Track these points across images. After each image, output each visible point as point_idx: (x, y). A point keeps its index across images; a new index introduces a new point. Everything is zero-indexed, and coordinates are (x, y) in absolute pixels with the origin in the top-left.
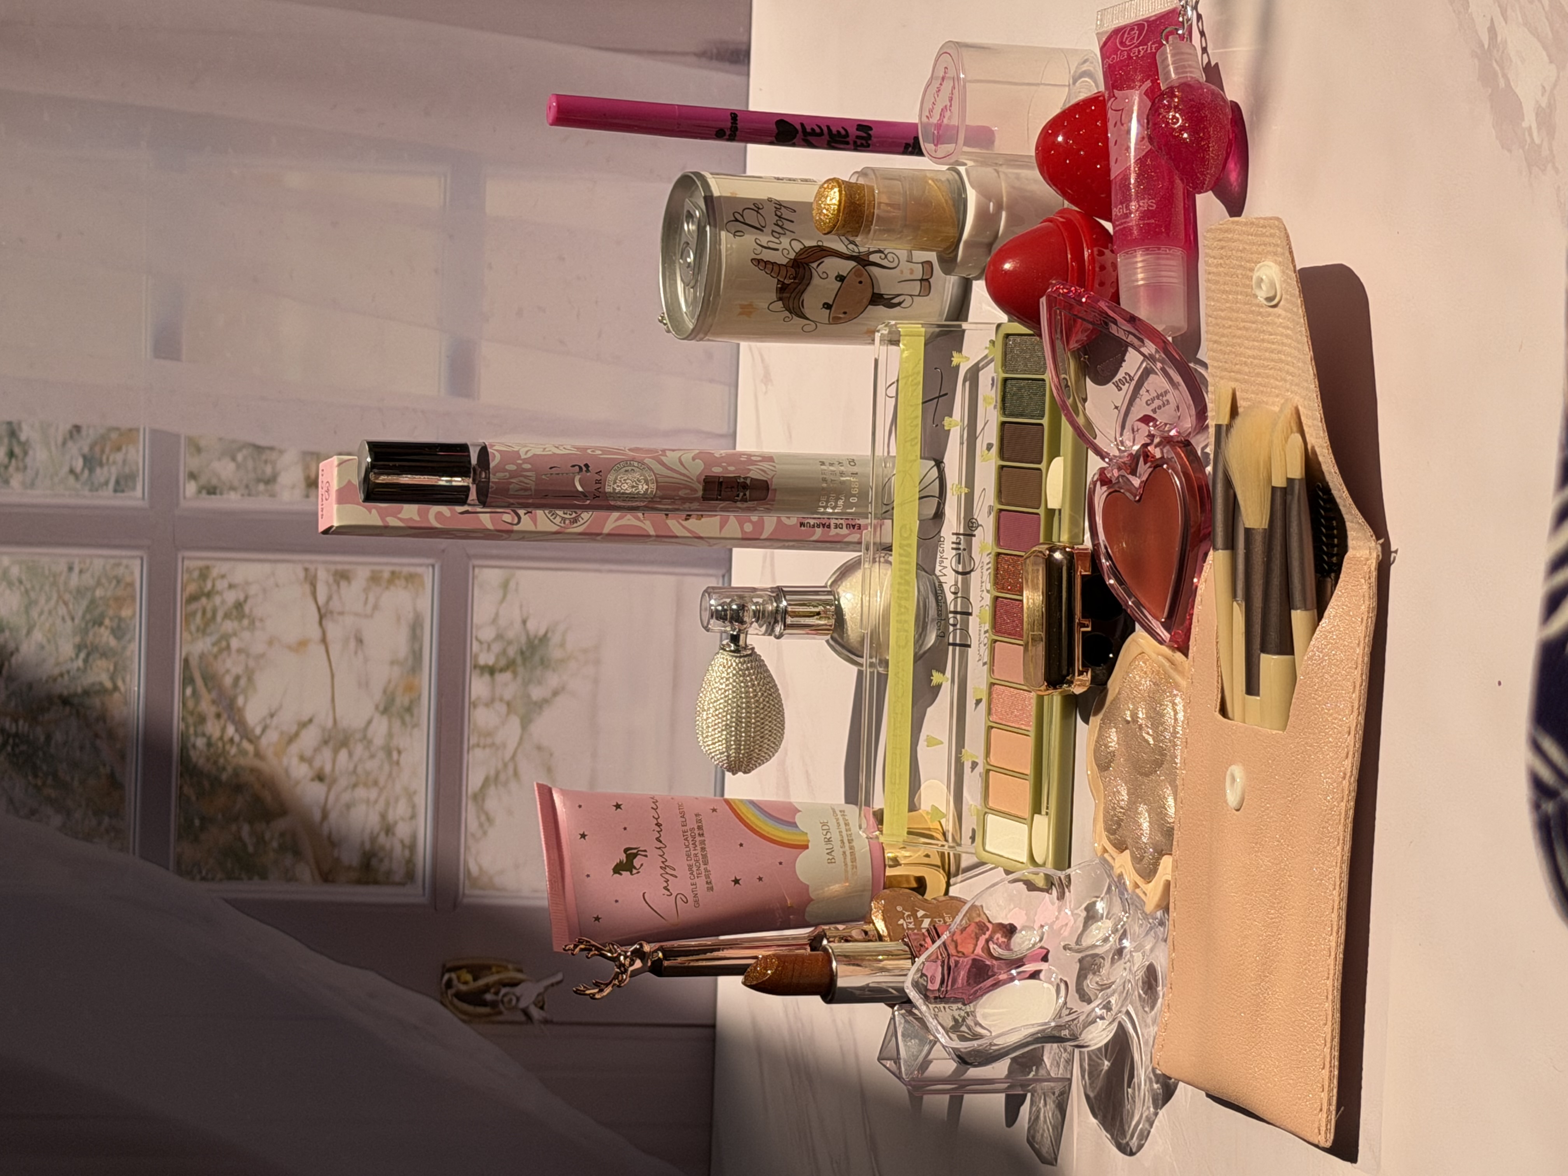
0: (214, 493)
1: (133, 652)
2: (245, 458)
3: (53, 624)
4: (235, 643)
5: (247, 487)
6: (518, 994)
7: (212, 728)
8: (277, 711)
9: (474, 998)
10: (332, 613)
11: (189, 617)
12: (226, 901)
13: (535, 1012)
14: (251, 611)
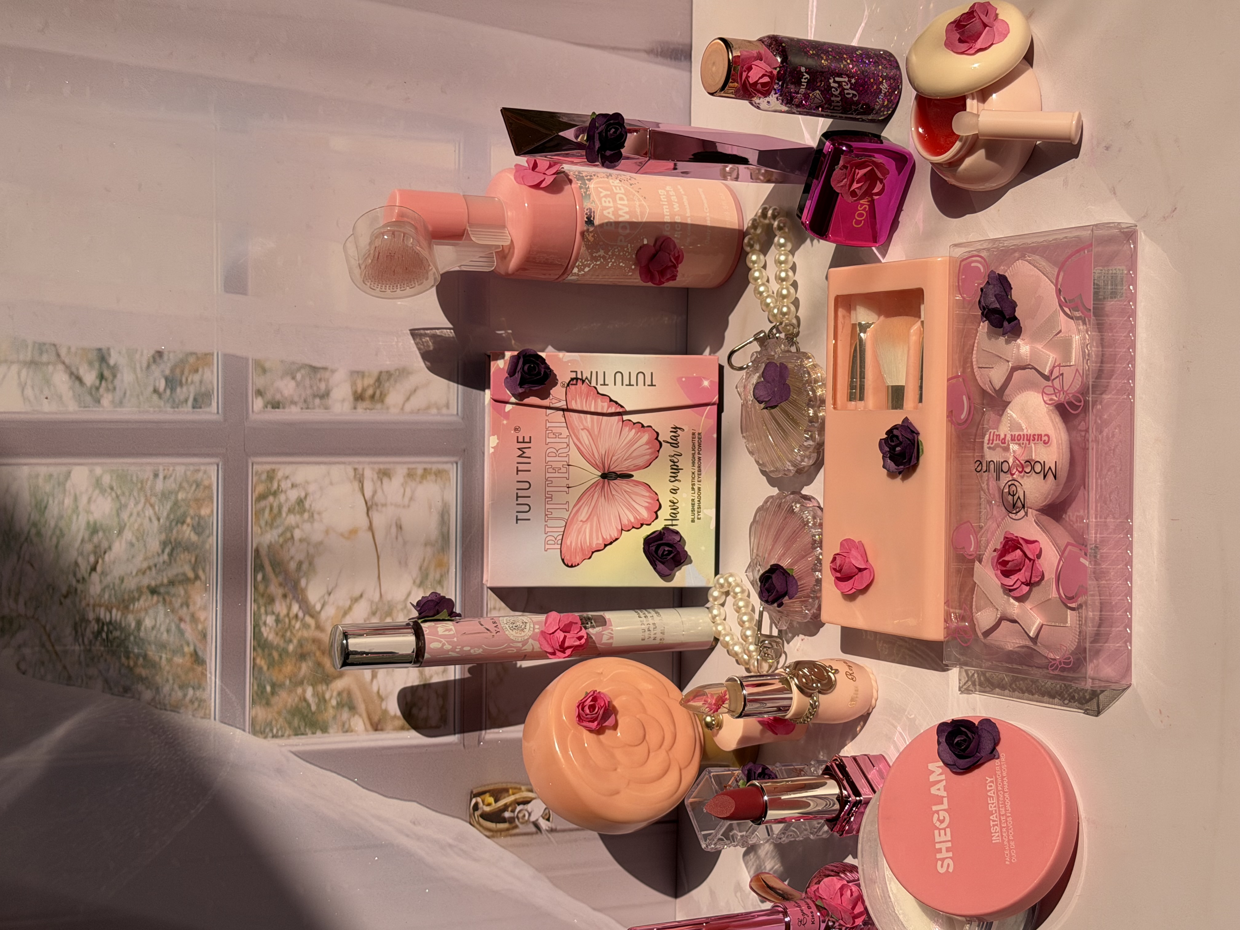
0: (278, 408)
1: (211, 546)
2: (303, 376)
3: (141, 524)
4: (297, 534)
5: (305, 401)
6: (530, 810)
7: (280, 607)
8: (332, 590)
9: (496, 817)
10: (377, 505)
11: (259, 513)
12: (295, 753)
13: (544, 824)
14: (311, 506)
